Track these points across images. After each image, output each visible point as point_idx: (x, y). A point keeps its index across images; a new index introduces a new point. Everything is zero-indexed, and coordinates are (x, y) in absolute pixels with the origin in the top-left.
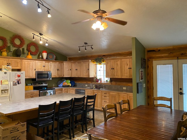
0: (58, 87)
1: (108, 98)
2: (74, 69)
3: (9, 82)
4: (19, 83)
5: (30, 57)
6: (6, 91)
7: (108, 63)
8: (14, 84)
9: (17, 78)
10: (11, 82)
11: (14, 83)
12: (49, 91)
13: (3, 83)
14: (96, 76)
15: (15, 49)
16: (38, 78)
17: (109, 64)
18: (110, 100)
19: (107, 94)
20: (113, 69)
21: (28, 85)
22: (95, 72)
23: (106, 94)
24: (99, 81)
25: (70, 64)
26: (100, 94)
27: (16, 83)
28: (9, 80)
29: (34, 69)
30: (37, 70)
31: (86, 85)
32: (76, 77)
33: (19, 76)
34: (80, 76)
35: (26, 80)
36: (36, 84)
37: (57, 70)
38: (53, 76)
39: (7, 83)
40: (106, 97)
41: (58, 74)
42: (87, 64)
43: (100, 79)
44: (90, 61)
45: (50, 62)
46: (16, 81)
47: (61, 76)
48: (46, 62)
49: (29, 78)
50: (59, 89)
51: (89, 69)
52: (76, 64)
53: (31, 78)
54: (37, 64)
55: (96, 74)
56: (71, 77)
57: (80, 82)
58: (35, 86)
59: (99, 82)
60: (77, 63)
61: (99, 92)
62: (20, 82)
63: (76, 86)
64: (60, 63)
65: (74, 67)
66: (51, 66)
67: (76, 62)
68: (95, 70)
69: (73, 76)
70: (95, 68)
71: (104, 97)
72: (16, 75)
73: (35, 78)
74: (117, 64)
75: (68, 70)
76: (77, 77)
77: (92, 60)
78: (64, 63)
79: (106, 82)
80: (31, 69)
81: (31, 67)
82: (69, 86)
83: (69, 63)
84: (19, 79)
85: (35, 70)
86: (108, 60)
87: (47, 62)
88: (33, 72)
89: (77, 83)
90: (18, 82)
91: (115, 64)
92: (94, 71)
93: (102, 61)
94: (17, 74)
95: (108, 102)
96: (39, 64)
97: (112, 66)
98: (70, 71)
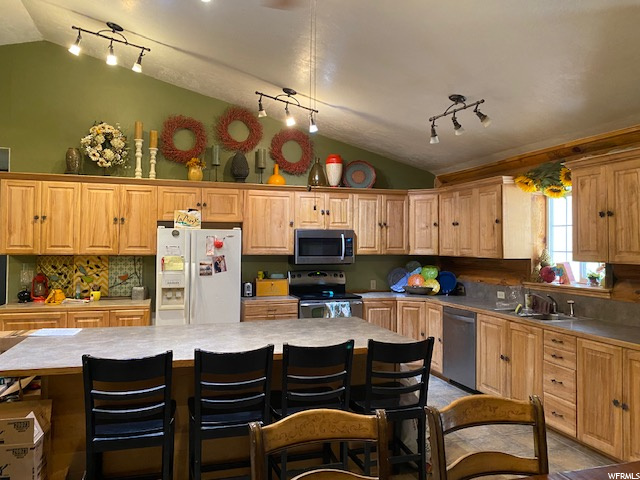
0: (390, 291)
1: (573, 366)
2: (447, 222)
3: (187, 264)
4: (218, 270)
5: (278, 179)
6: (179, 294)
7: (583, 185)
8: (201, 270)
9: (213, 252)
10: (193, 265)
11: (204, 267)
12: (335, 304)
13: (167, 267)
14: (544, 252)
15: (232, 154)
16: (300, 254)
17: (587, 187)
18: (580, 379)
19: (566, 346)
20: (610, 214)
21: (274, 276)
22: (541, 231)
23: (561, 342)
24: (558, 278)
25: (436, 202)
26: (533, 340)
27: (208, 269)
28: (186, 258)
29: (289, 223)
30: (298, 227)
31: (501, 295)
32: (455, 254)
33: (219, 246)
34: (467, 253)
35: (245, 258)
36: (299, 276)
37: (378, 227)
38: (360, 251)
39: (179, 266)
40: (558, 361)
41: (383, 243)
42: (495, 196)
43: (561, 270)
44: (506, 179)
45: (350, 196)
46: (210, 263)
47: (396, 251)
48: (333, 195)
49: (271, 253)
50: (381, 300)
51: (499, 221)
52: (455, 202)
53: (275, 253)
54: (297, 204)
55: (545, 241)
56: (436, 253)
57: (477, 279)
58: (298, 281)
59: (556, 283)
60: (457, 194)
61: (532, 333)
62: (222, 266)
63: (464, 294)
64: (393, 197)
65: (447, 213)
66: (353, 210)
67: (455, 190)
68: (541, 226)
69: (444, 253)
70: (540, 216)
71: (553, 359)
72: (210, 242)
73: (292, 253)
74: (632, 187)
75: (424, 226)
76: (459, 255)
77: (515, 177)
78: (412, 198)
79: (589, 281)
80: (278, 222)
81: (276, 217)
82: (428, 292)
83: (429, 196)
84: (219, 254)
85: (291, 224)
86: (582, 167)
87: (337, 195)
88: (284, 232)
89: (468, 281)
90: (216, 265)
91: (621, 184)
92: (534, 229)
93: (562, 178)
94: (212, 239)
95: (573, 385)
96: (308, 203)
97: (602, 197)
98: (435, 230)
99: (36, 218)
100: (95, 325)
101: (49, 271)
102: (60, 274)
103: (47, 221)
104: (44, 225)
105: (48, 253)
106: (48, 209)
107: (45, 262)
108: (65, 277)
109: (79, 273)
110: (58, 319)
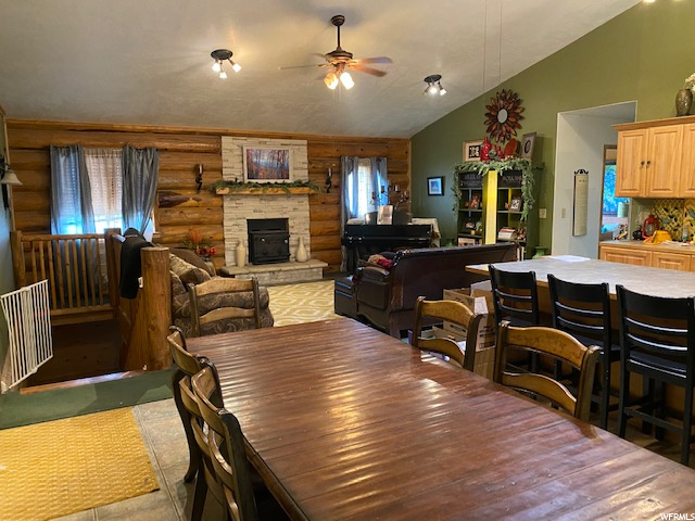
99: (643, 163)
100: (676, 268)
101: (663, 214)
102: (671, 217)
103: (651, 166)
104: (649, 169)
105: (651, 196)
106: (653, 154)
107: (659, 205)
108: (676, 220)
109: (689, 217)
110: (644, 257)
